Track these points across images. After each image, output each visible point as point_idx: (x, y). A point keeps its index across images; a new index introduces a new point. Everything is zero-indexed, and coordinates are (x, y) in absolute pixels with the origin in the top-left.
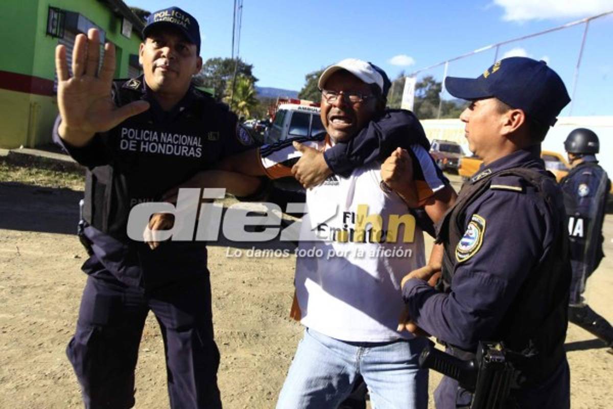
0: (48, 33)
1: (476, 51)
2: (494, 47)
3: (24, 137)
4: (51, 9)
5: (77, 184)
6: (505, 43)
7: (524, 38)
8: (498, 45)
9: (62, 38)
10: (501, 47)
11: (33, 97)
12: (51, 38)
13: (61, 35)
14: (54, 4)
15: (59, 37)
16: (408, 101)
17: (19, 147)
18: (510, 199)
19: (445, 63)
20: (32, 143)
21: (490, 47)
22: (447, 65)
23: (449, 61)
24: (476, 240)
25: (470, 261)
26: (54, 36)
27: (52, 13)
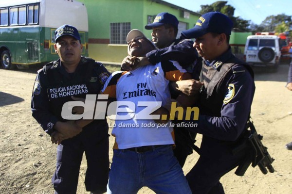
4: (148, 16)
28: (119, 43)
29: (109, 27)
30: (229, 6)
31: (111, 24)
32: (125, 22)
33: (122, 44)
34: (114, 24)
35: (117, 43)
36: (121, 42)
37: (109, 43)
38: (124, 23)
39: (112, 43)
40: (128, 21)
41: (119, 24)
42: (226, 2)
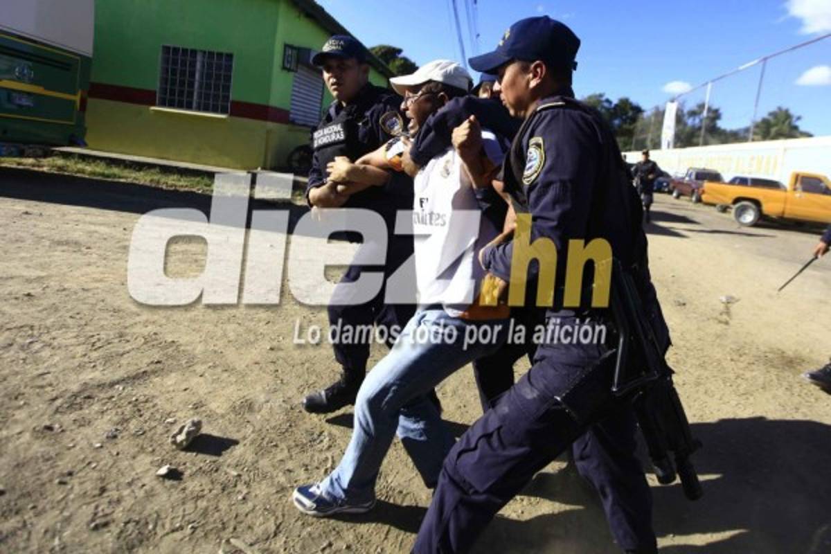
0: (284, 68)
1: (741, 68)
2: (760, 62)
3: (262, 159)
4: (287, 46)
5: (300, 200)
6: (771, 56)
7: (794, 48)
8: (765, 59)
9: (296, 72)
10: (769, 60)
11: (270, 125)
12: (286, 71)
13: (295, 69)
14: (290, 42)
15: (293, 71)
16: (669, 128)
17: (256, 168)
18: (558, 114)
19: (707, 84)
20: (268, 166)
21: (756, 61)
22: (709, 86)
23: (713, 81)
24: (538, 160)
25: (537, 181)
26: (289, 70)
27: (287, 49)
28: (189, 107)
29: (160, 56)
30: (405, 60)
31: (166, 49)
32: (216, 49)
33: (199, 109)
34: (176, 50)
35: (180, 106)
36: (194, 105)
37: (154, 104)
38: (211, 54)
39: (163, 104)
40: (224, 50)
41: (194, 53)
42: (400, 51)
